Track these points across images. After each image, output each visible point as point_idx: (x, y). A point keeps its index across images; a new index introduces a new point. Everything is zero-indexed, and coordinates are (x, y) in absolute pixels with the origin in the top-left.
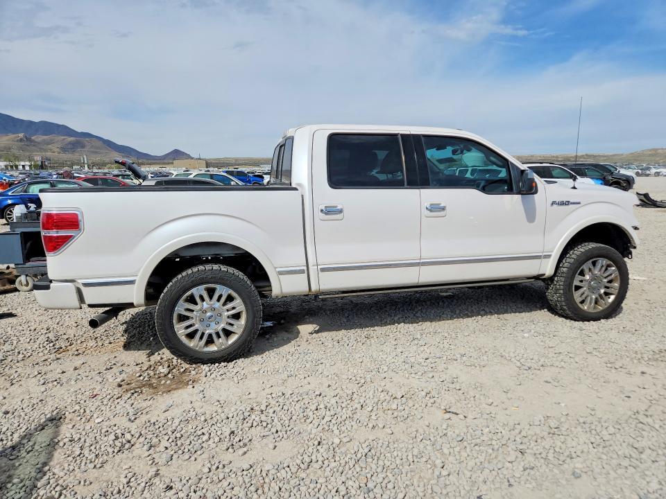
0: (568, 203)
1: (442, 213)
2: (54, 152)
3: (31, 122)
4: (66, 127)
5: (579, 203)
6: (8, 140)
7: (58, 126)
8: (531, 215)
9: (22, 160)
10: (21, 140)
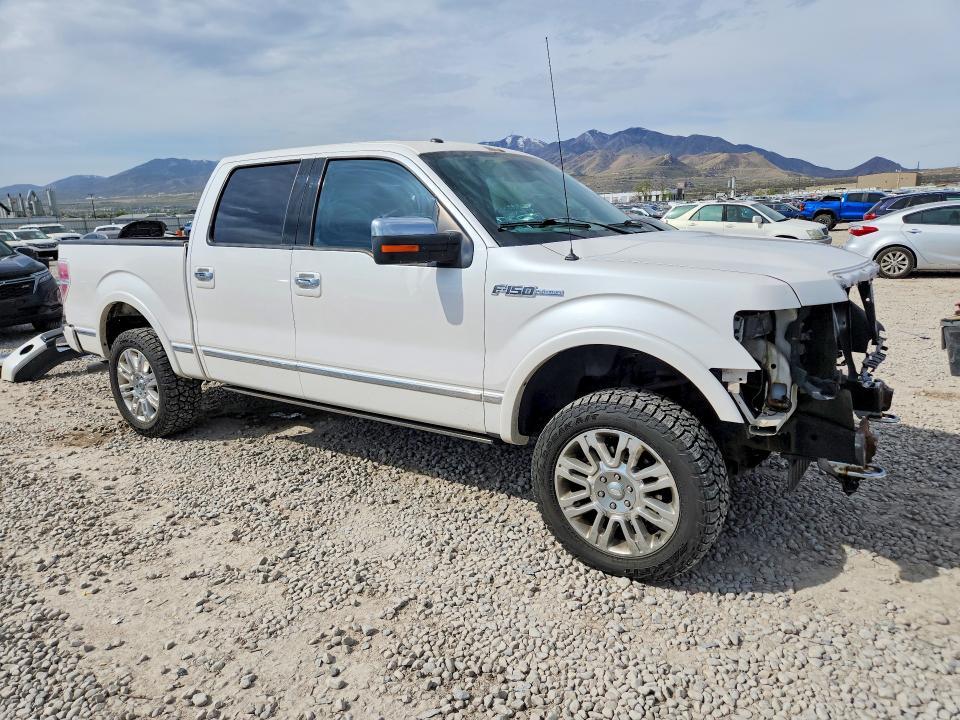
0: (529, 292)
1: (316, 291)
2: (700, 176)
3: (681, 138)
4: (720, 140)
5: (561, 294)
6: (652, 164)
7: (710, 139)
8: (453, 309)
9: (654, 189)
10: (666, 163)
